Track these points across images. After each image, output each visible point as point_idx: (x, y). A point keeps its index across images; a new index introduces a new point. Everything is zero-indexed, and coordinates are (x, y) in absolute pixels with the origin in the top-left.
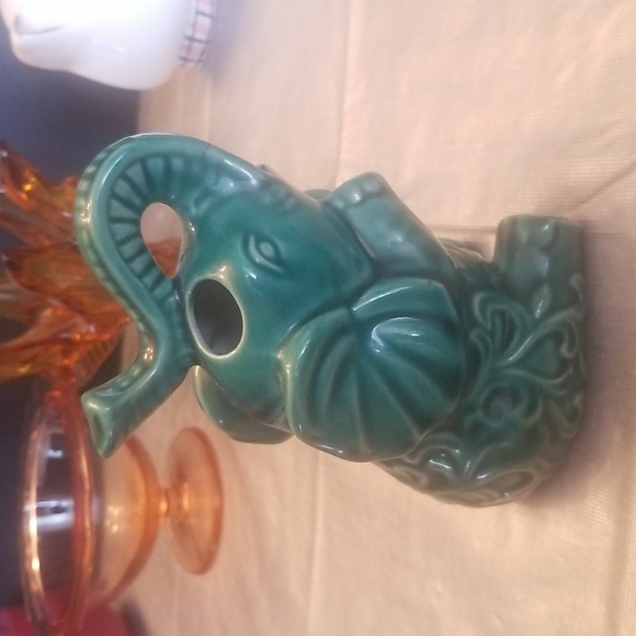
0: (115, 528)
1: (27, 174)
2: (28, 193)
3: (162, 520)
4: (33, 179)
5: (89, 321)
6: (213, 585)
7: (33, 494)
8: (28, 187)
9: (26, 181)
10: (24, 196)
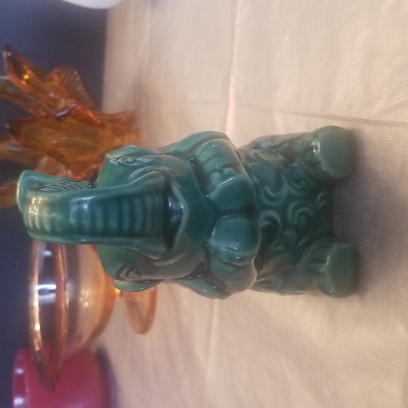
0: (86, 304)
1: (25, 67)
2: (26, 81)
3: (117, 299)
4: (29, 72)
5: (68, 167)
6: (150, 341)
7: (36, 278)
8: (26, 77)
9: (25, 73)
10: (24, 83)
